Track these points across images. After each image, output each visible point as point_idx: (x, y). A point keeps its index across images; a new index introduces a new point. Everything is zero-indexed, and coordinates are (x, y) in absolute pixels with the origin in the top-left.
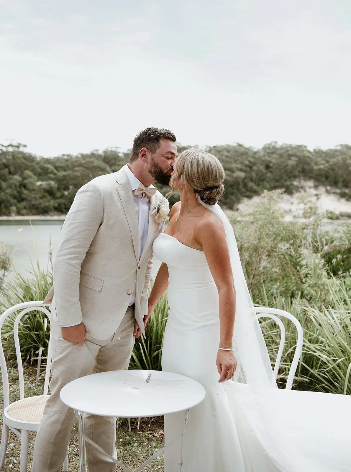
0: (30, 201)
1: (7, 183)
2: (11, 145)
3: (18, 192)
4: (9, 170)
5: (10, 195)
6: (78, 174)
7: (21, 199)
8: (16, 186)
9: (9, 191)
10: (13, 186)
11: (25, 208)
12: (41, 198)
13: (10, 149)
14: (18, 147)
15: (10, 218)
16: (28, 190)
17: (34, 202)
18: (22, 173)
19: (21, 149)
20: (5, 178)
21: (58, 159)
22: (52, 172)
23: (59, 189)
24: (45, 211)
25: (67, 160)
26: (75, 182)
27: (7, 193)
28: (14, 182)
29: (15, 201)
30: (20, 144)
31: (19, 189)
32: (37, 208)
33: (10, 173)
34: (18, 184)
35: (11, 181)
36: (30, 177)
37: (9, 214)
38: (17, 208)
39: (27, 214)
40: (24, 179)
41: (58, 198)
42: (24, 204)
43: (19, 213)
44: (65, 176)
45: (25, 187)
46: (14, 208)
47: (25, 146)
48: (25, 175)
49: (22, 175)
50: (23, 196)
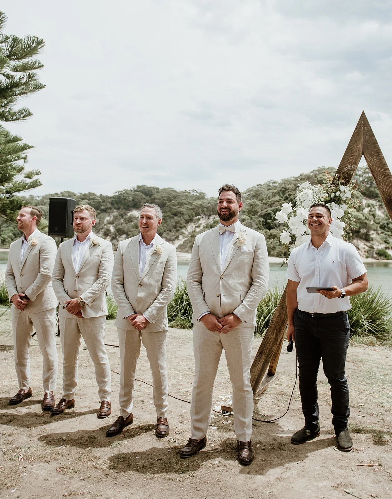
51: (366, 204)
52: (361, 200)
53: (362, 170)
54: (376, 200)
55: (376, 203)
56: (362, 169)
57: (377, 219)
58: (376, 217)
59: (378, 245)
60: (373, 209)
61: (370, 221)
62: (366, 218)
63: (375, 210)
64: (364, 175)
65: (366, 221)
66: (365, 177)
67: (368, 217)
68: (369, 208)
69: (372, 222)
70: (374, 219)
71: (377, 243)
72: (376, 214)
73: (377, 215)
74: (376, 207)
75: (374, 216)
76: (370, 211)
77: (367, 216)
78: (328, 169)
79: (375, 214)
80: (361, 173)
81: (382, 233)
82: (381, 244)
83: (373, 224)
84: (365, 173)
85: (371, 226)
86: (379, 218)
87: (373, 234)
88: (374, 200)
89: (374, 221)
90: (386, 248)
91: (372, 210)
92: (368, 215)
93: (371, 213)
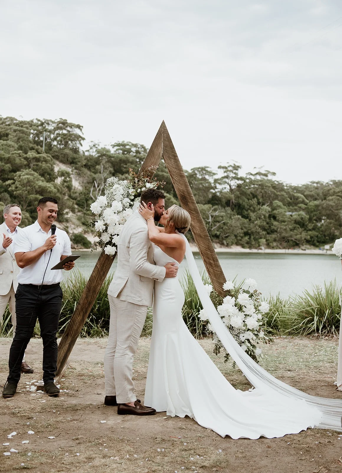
0: (281, 233)
1: (255, 214)
2: (259, 174)
3: (267, 223)
4: (258, 200)
5: (260, 226)
6: (331, 203)
7: (271, 231)
8: (265, 216)
9: (258, 222)
10: (263, 217)
11: (275, 240)
12: (291, 230)
13: (258, 177)
14: (266, 175)
15: (260, 251)
16: (278, 221)
17: (284, 234)
18: (271, 203)
19: (270, 177)
20: (254, 208)
21: (307, 187)
22: (303, 202)
23: (310, 220)
24: (296, 244)
25: (317, 188)
26: (328, 212)
27: (256, 225)
28: (264, 212)
29: (264, 233)
30: (269, 172)
31: (268, 220)
32: (288, 241)
33: (259, 203)
34: (267, 215)
35: (260, 212)
36: (279, 206)
37: (259, 247)
38: (267, 240)
39: (277, 247)
40: (273, 209)
41: (310, 230)
42: (274, 236)
43: (268, 246)
44: (317, 206)
45: (275, 218)
46: (263, 241)
47: (274, 174)
48: (275, 205)
49: (271, 205)
50: (273, 227)
51: (58, 172)
52: (52, 166)
53: (53, 125)
54: (72, 167)
55: (72, 171)
56: (53, 122)
57: (73, 192)
58: (72, 191)
59: (74, 229)
60: (68, 179)
61: (64, 194)
62: (58, 190)
63: (71, 181)
64: (57, 132)
65: (58, 195)
66: (57, 134)
67: (61, 188)
68: (63, 178)
69: (66, 197)
70: (69, 192)
71: (73, 226)
72: (72, 186)
73: (73, 188)
74: (72, 176)
75: (69, 188)
76: (64, 181)
77: (59, 188)
78: (6, 118)
79: (70, 186)
80: (53, 128)
81: (79, 211)
82: (77, 226)
83: (68, 199)
84: (58, 128)
85: (65, 201)
86: (75, 191)
87: (67, 213)
88: (70, 167)
89: (70, 196)
90: (85, 232)
91: (66, 180)
92: (61, 186)
93: (65, 184)
